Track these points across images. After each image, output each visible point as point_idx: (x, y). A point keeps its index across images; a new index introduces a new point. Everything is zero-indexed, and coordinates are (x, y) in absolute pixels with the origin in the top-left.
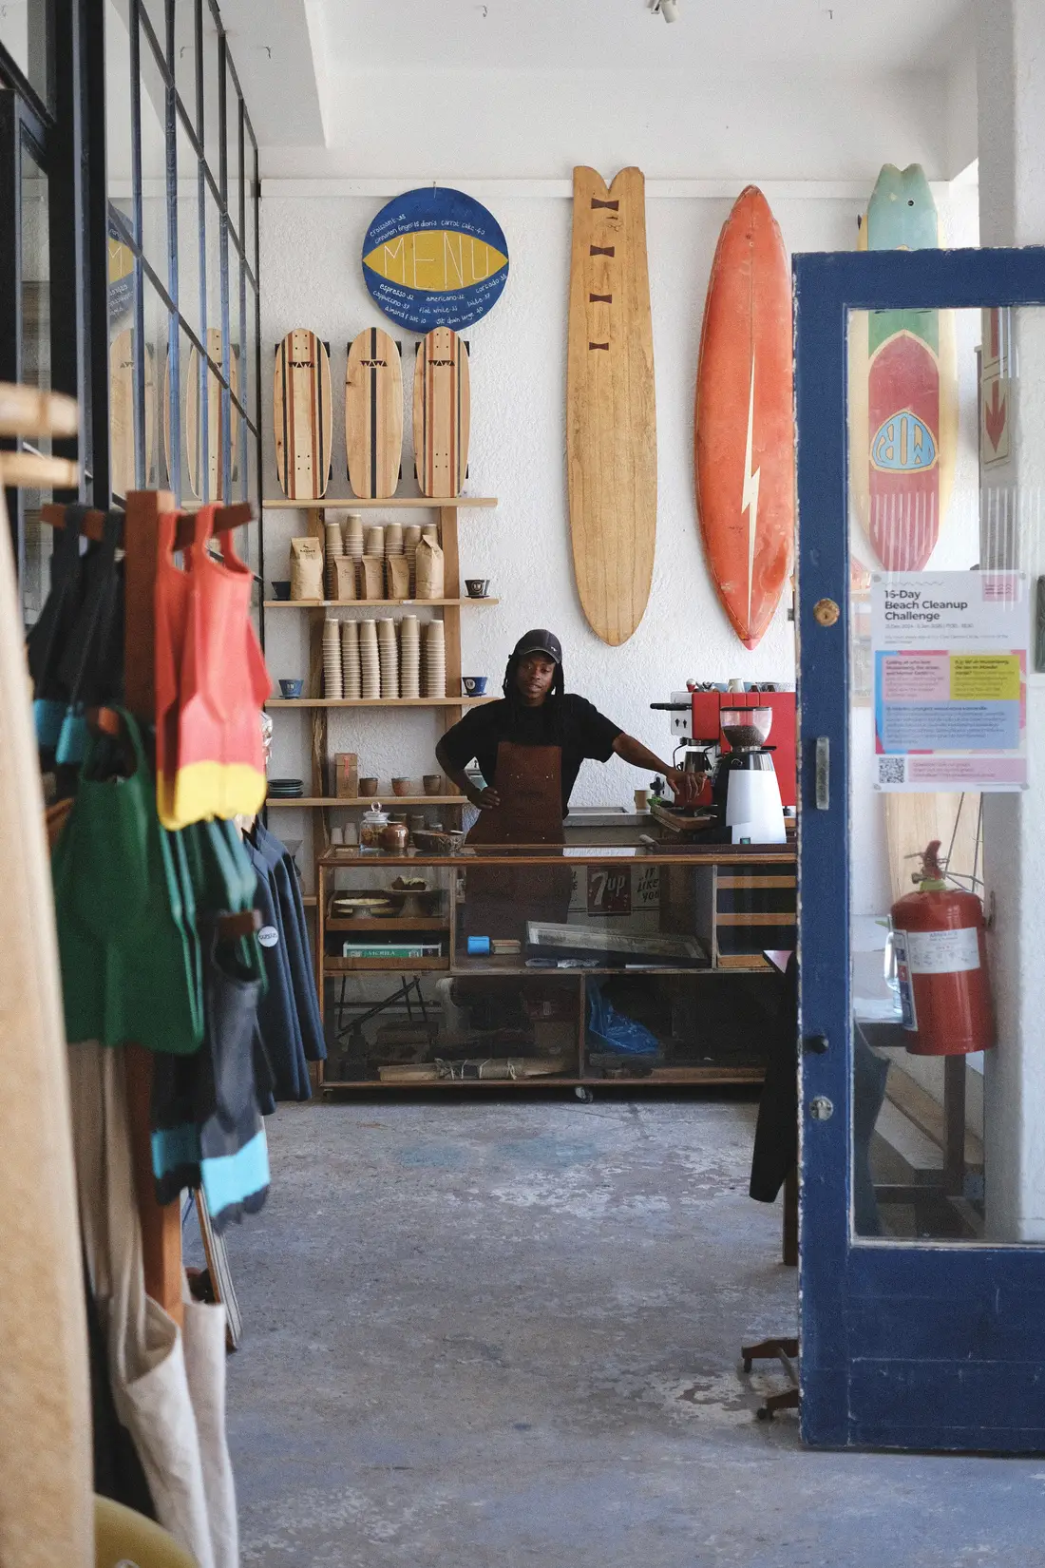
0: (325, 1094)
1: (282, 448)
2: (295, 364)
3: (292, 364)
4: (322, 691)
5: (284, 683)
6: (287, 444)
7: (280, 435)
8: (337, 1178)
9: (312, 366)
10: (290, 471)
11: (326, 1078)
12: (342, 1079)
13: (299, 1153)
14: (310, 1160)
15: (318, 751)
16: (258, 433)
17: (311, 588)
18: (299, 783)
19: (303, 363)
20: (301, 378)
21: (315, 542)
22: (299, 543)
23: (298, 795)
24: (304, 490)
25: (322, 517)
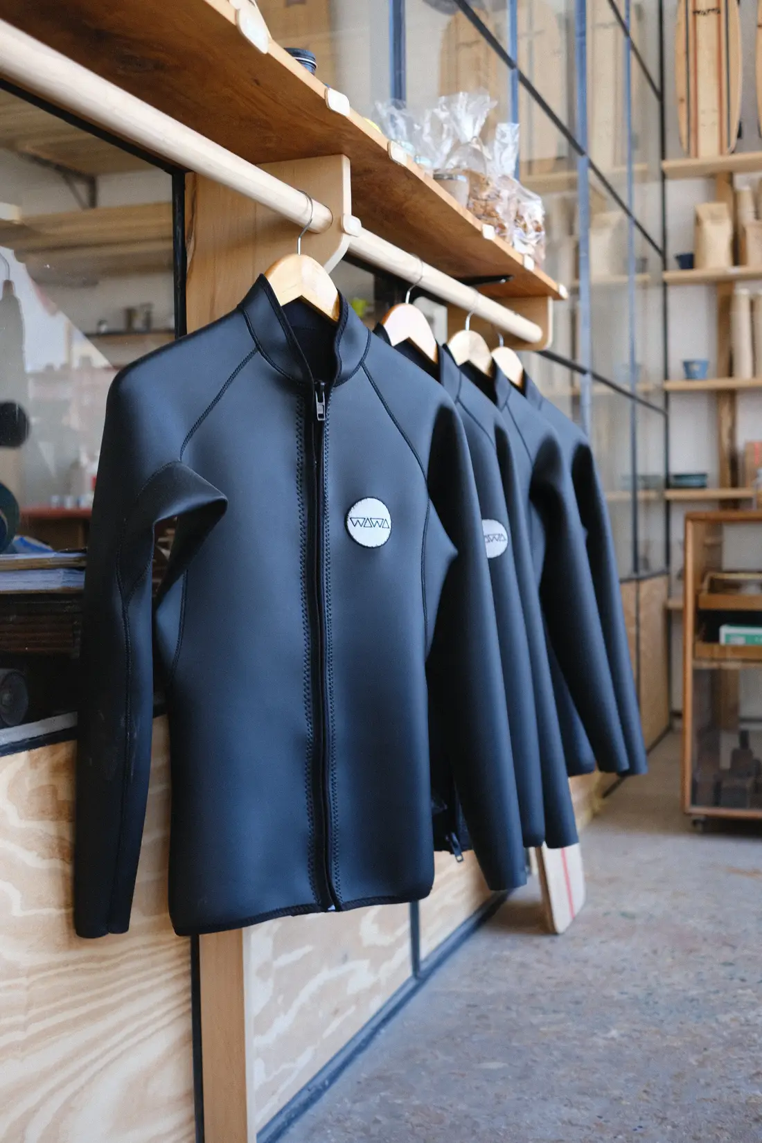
0: (695, 823)
1: (684, 106)
2: (699, 12)
3: (696, 12)
4: (730, 369)
5: (687, 365)
6: (691, 100)
7: (682, 91)
8: (669, 960)
9: (719, 12)
10: (693, 130)
11: (694, 801)
12: (716, 803)
13: (630, 909)
14: (639, 922)
15: (726, 441)
16: (661, 95)
17: (717, 259)
18: (703, 476)
19: (709, 10)
20: (706, 27)
21: (723, 208)
22: (705, 209)
23: (703, 487)
24: (709, 149)
25: (731, 181)
